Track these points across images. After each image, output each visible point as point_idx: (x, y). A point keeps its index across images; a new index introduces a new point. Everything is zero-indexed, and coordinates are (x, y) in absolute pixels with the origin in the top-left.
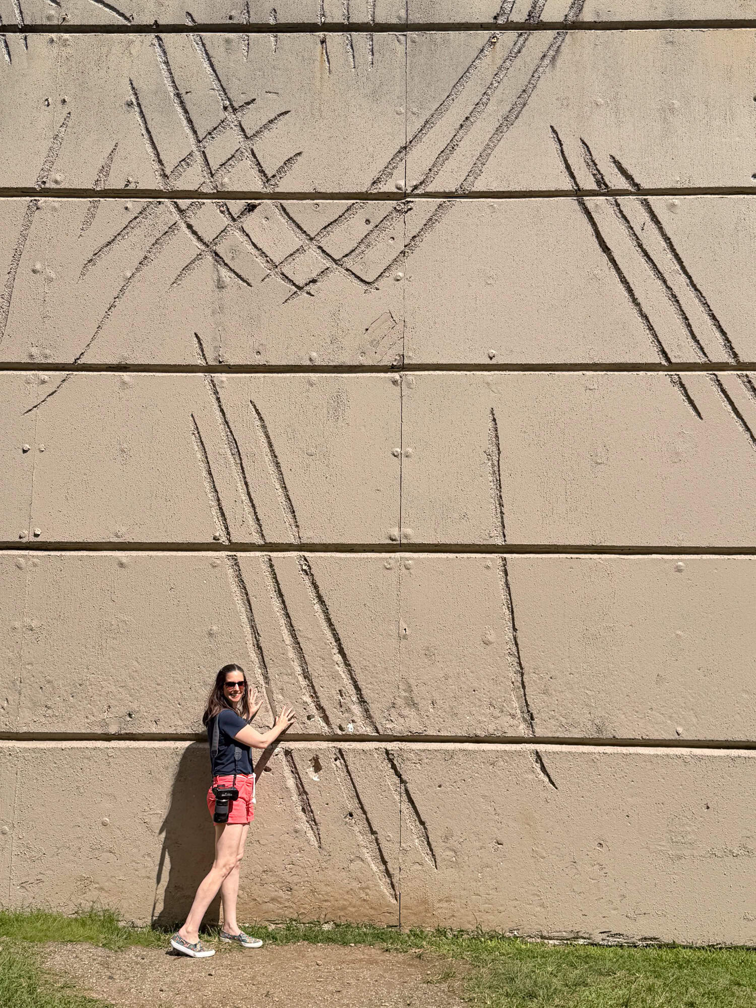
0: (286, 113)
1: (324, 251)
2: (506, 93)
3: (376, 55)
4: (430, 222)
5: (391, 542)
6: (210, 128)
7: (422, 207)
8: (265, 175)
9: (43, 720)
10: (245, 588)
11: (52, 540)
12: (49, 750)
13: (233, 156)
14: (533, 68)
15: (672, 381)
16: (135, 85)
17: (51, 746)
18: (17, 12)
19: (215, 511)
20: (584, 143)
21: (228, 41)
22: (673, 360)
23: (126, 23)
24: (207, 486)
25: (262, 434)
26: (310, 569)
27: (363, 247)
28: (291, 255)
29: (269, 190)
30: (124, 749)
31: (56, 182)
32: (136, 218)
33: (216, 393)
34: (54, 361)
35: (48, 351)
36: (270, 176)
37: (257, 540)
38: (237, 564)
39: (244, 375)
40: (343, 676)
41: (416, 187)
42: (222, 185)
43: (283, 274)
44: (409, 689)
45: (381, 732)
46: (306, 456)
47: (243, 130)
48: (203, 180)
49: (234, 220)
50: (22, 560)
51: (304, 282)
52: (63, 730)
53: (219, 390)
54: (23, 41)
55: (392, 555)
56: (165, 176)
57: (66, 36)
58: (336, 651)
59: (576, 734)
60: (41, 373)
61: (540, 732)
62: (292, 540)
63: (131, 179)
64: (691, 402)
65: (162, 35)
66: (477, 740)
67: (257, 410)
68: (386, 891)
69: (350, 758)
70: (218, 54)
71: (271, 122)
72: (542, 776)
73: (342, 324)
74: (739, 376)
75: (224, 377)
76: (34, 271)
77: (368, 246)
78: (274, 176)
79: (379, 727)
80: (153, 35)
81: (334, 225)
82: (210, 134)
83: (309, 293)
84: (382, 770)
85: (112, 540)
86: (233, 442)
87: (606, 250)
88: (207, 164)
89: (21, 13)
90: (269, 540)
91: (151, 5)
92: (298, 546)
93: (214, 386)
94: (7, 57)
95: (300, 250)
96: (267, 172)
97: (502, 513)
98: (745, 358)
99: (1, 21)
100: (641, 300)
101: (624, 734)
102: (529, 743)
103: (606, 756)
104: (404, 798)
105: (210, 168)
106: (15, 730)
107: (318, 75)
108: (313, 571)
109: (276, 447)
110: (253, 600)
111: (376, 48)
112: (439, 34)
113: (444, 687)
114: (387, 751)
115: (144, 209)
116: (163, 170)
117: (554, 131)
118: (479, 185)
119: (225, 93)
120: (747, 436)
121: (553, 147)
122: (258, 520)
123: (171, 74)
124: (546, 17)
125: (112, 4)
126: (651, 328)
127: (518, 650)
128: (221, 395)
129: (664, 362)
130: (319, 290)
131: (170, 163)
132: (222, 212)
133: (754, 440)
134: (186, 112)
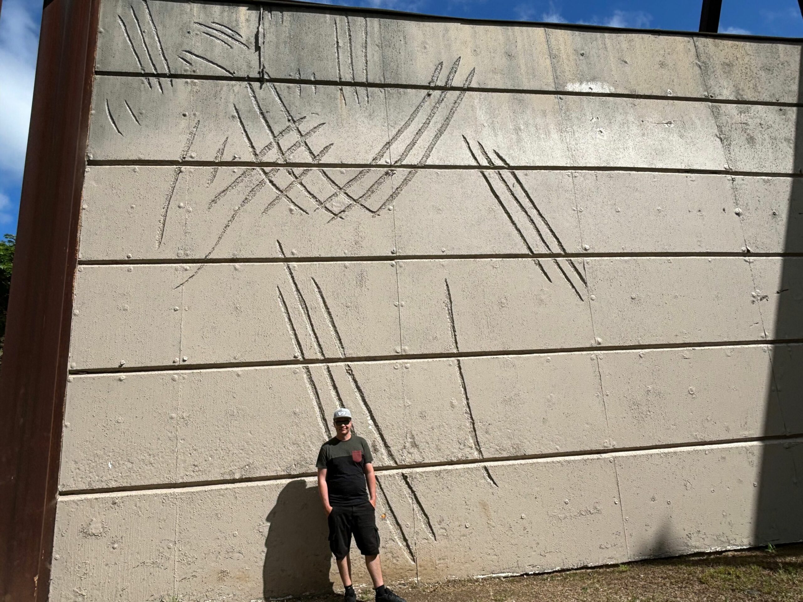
0: (324, 124)
1: (348, 195)
2: (438, 119)
3: (370, 98)
4: (406, 181)
5: (397, 354)
6: (281, 130)
7: (401, 173)
8: (313, 155)
9: (192, 474)
10: (314, 385)
11: (195, 363)
12: (197, 492)
13: (295, 145)
14: (451, 107)
15: (535, 263)
16: (237, 107)
17: (198, 490)
18: (166, 67)
19: (294, 341)
20: (479, 143)
21: (288, 87)
22: (535, 252)
23: (230, 75)
24: (289, 327)
25: (319, 296)
26: (352, 371)
27: (370, 193)
28: (330, 197)
29: (316, 162)
30: (245, 488)
31: (191, 157)
32: (240, 177)
33: (291, 273)
34: (192, 258)
35: (188, 252)
36: (316, 155)
37: (320, 357)
38: (309, 371)
39: (307, 263)
40: (375, 432)
41: (396, 162)
42: (289, 159)
43: (326, 207)
44: (413, 437)
45: (399, 463)
46: (345, 308)
47: (300, 132)
48: (278, 157)
49: (296, 178)
50: (176, 376)
51: (339, 211)
52: (205, 479)
53: (293, 271)
54: (170, 82)
55: (398, 361)
56: (256, 155)
57: (196, 81)
58: (369, 418)
59: (505, 455)
60: (184, 265)
61: (486, 455)
62: (341, 356)
63: (236, 156)
64: (545, 274)
65: (252, 83)
66: (451, 463)
67: (316, 283)
68: (408, 557)
69: (382, 481)
70: (284, 94)
71: (315, 128)
72: (489, 480)
73: (360, 234)
74: (567, 260)
75: (295, 264)
76: (179, 207)
77: (373, 192)
78: (318, 155)
79: (397, 460)
80: (246, 83)
81: (353, 182)
82: (281, 133)
83: (341, 218)
84: (401, 486)
85: (232, 361)
86: (303, 301)
87: (497, 196)
88: (280, 149)
89: (169, 67)
90: (327, 356)
91: (244, 67)
92: (344, 359)
93: (290, 269)
94: (160, 90)
95: (335, 195)
96: (314, 153)
97: (455, 335)
98: (568, 251)
99: (157, 71)
100: (516, 222)
101: (529, 452)
102: (480, 462)
103: (521, 466)
104: (415, 501)
105: (282, 151)
106: (174, 482)
107: (340, 106)
108: (354, 373)
109: (327, 303)
110: (319, 392)
111: (369, 94)
112: (401, 90)
113: (432, 434)
114: (403, 475)
115: (244, 172)
116: (255, 152)
117: (464, 138)
118: (429, 162)
119: (289, 113)
120: (574, 290)
121: (464, 145)
122: (319, 345)
123: (257, 102)
124: (455, 84)
125: (222, 65)
126: (522, 236)
127: (470, 411)
128: (294, 275)
129: (530, 254)
130: (346, 216)
131: (259, 147)
132: (290, 174)
133: (577, 292)
134: (267, 122)
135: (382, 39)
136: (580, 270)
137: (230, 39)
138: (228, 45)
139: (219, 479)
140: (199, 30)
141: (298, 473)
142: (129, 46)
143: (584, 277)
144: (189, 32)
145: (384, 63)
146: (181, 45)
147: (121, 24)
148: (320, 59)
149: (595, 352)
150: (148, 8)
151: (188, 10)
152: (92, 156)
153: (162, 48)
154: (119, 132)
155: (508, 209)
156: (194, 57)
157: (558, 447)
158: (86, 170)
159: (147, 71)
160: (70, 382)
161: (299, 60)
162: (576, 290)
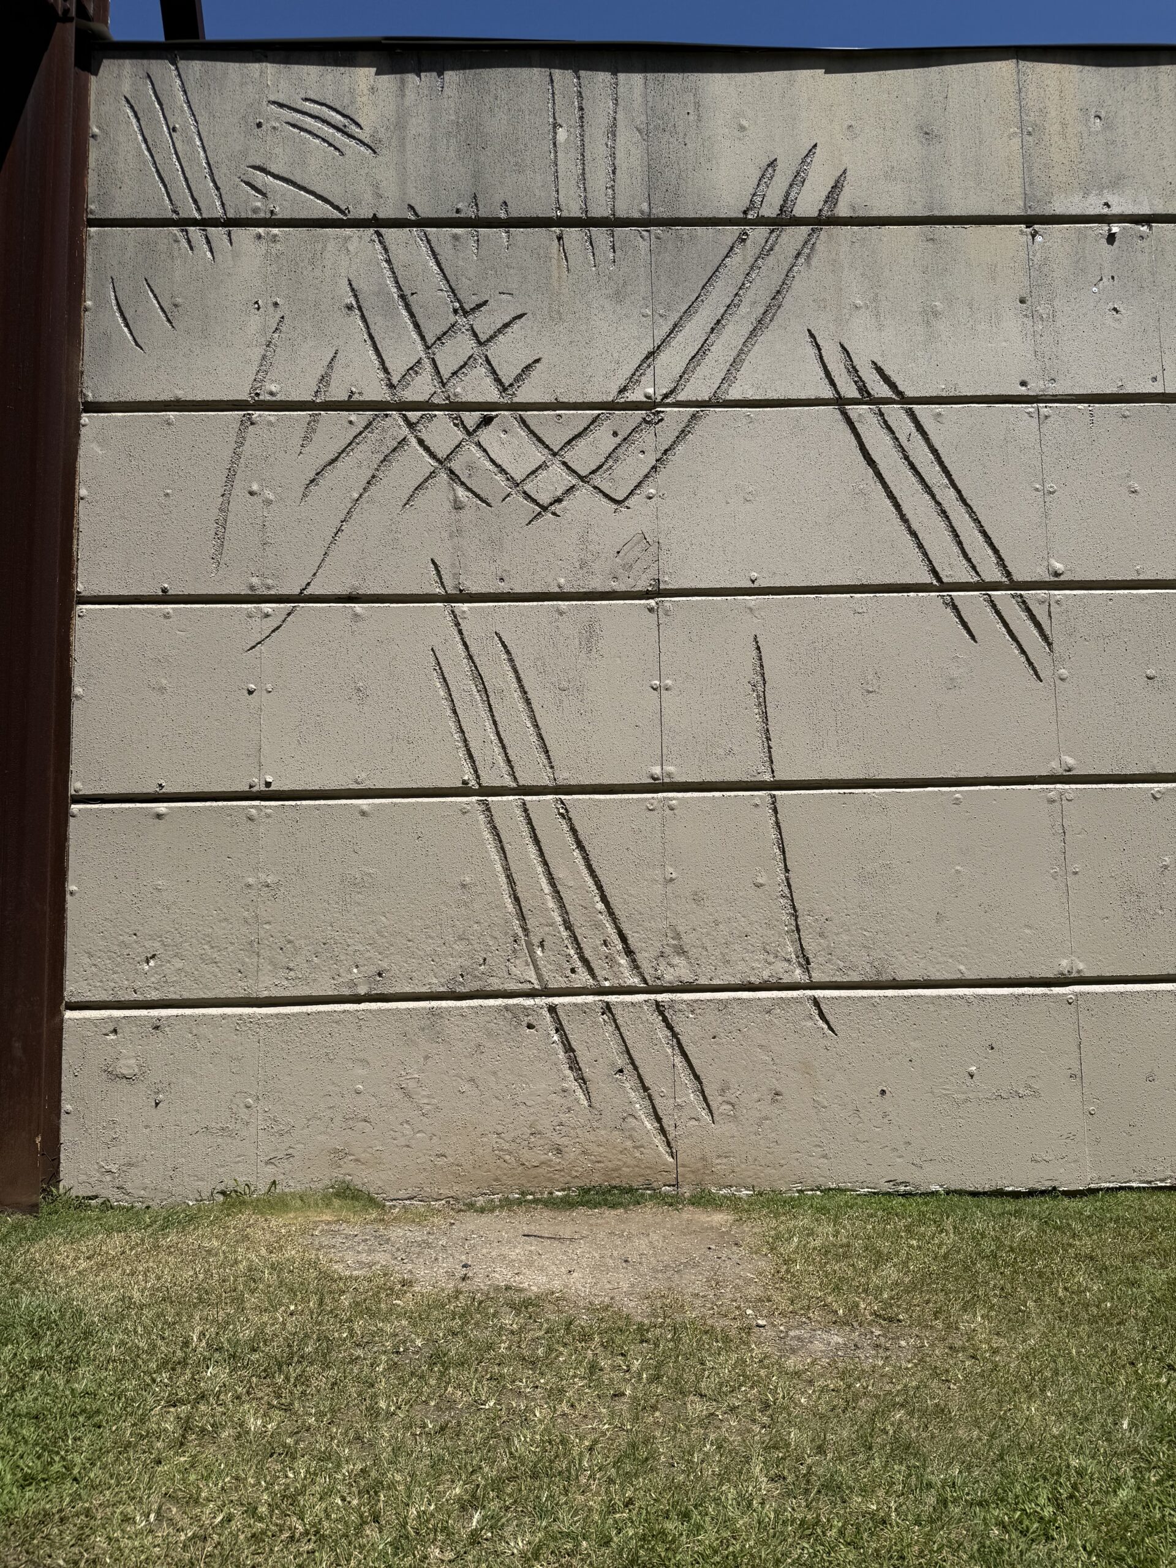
0: (522, 315)
1: (569, 468)
2: (759, 294)
3: (618, 252)
4: (683, 434)
5: (653, 781)
6: (439, 333)
7: (674, 418)
8: (501, 383)
9: (285, 983)
10: (498, 835)
11: (286, 788)
13: (466, 363)
14: (787, 267)
15: (945, 603)
16: (355, 285)
18: (218, 204)
19: (462, 753)
20: (843, 348)
21: (456, 237)
22: (946, 580)
23: (341, 216)
24: (452, 725)
25: (510, 668)
26: (567, 812)
27: (611, 462)
28: (534, 472)
29: (506, 400)
30: (375, 1011)
31: (271, 393)
32: (361, 433)
33: (457, 625)
34: (277, 593)
35: (270, 581)
36: (507, 384)
37: (509, 782)
38: (488, 810)
39: (487, 604)
40: (607, 925)
41: (666, 396)
42: (455, 395)
43: (525, 492)
44: (678, 937)
45: (650, 983)
46: (558, 691)
47: (475, 335)
48: (434, 390)
49: (469, 433)
50: (254, 812)
51: (549, 501)
53: (460, 621)
54: (226, 237)
55: (655, 795)
56: (391, 386)
57: (275, 231)
58: (598, 899)
59: (855, 977)
60: (263, 605)
61: (817, 976)
62: (546, 782)
63: (354, 389)
64: (965, 625)
65: (383, 230)
66: (751, 988)
67: (503, 643)
68: (662, 1149)
69: (618, 1012)
70: (446, 252)
71: (506, 325)
72: (821, 1021)
73: (591, 547)
74: (1013, 596)
75: (465, 606)
76: (251, 493)
77: (616, 461)
78: (511, 385)
79: (648, 977)
80: (372, 230)
81: (579, 439)
82: (439, 339)
83: (554, 514)
84: (652, 1024)
85: (351, 787)
86: (479, 677)
87: (871, 462)
88: (438, 373)
89: (223, 204)
90: (522, 782)
91: (368, 197)
92: (553, 787)
93: (455, 617)
94: (209, 254)
95: (543, 466)
96: (503, 380)
97: (770, 747)
98: (1018, 577)
99: (201, 214)
100: (909, 516)
101: (904, 975)
102: (805, 989)
103: (886, 999)
104: (677, 1051)
105: (441, 377)
106: (255, 995)
107: (555, 274)
108: (571, 815)
109: (525, 682)
110: (507, 847)
111: (617, 245)
112: (686, 229)
113: (715, 933)
114: (657, 1003)
115: (370, 424)
116: (389, 380)
117: (812, 335)
118: (734, 394)
119: (455, 295)
120: (1023, 659)
121: (812, 351)
122: (509, 761)
123: (394, 273)
124: (799, 211)
125: (325, 195)
126: (920, 546)
127: (791, 892)
128: (463, 626)
129: (935, 582)
130: (565, 509)
131: (397, 372)
132: (456, 425)
133: (1030, 664)
134: (412, 315)
135: (650, 112)
136: (1039, 617)
137: (339, 135)
138: (336, 149)
139: (330, 993)
140: (277, 119)
141: (467, 990)
142: (145, 163)
143: (1048, 632)
144: (259, 125)
145: (652, 171)
146: (244, 153)
147: (131, 114)
148: (519, 169)
149: (1059, 786)
150: (179, 75)
151: (257, 74)
152: (90, 395)
153: (208, 164)
154: (137, 344)
155: (893, 489)
156: (271, 179)
157: (962, 967)
158: (82, 421)
159: (183, 215)
160: (73, 816)
161: (476, 176)
162: (1028, 660)
